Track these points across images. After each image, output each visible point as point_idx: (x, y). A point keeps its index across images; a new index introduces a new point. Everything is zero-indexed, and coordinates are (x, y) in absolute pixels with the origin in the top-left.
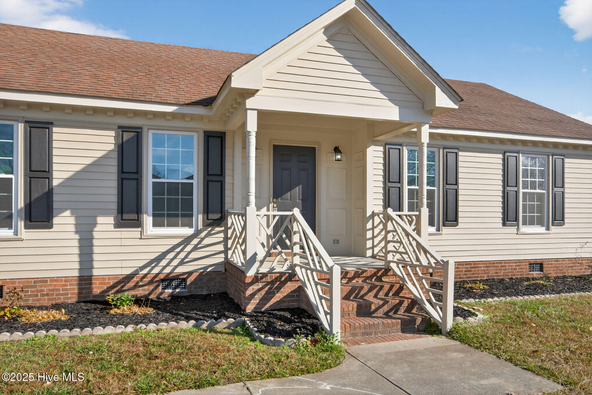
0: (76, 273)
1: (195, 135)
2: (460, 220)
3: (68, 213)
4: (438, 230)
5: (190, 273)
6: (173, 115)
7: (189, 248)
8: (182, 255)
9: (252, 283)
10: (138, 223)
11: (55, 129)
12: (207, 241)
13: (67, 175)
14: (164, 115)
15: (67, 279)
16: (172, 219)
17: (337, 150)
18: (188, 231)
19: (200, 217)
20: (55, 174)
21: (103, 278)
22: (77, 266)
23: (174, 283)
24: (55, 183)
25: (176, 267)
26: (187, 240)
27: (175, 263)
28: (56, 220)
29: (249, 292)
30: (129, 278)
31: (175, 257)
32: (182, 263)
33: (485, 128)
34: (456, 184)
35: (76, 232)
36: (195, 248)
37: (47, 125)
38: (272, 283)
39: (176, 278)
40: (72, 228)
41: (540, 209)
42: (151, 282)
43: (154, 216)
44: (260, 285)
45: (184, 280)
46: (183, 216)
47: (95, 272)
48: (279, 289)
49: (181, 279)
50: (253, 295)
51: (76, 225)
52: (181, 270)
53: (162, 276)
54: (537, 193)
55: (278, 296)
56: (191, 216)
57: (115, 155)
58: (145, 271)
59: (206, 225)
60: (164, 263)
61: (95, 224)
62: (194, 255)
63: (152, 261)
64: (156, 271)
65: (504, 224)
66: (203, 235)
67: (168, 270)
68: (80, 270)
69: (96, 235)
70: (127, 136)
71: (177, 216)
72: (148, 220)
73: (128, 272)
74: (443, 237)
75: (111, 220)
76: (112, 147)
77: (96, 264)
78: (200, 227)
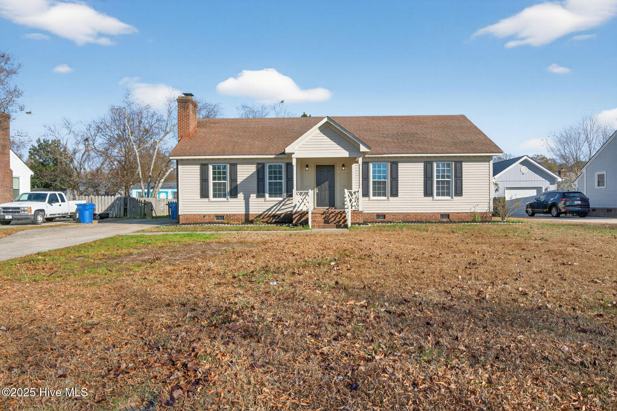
0: (244, 213)
1: (283, 164)
2: (399, 194)
3: (242, 193)
4: (388, 198)
5: (281, 214)
6: (275, 158)
7: (281, 205)
8: (279, 208)
9: (294, 214)
10: (264, 196)
11: (238, 166)
12: (288, 203)
13: (242, 180)
14: (271, 158)
15: (242, 215)
16: (276, 195)
17: (343, 166)
18: (281, 199)
19: (285, 194)
20: (238, 180)
21: (253, 215)
22: (244, 210)
23: (276, 217)
24: (238, 183)
25: (276, 212)
26: (280, 202)
27: (276, 210)
28: (238, 195)
29: (294, 217)
30: (261, 215)
31: (276, 208)
32: (278, 210)
34: (397, 178)
35: (244, 199)
36: (283, 205)
37: (236, 165)
38: (302, 214)
39: (277, 215)
40: (243, 198)
41: (448, 188)
42: (268, 217)
43: (269, 194)
44: (298, 215)
45: (280, 216)
46: (279, 194)
47: (250, 213)
48: (304, 216)
49: (279, 216)
50: (295, 218)
51: (244, 197)
52: (279, 213)
53: (272, 215)
54: (446, 181)
56: (282, 194)
57: (256, 173)
58: (266, 213)
59: (287, 197)
60: (272, 210)
61: (250, 197)
62: (282, 208)
63: (268, 209)
64: (270, 213)
65: (424, 196)
66: (286, 200)
67: (274, 213)
68: (245, 212)
69: (250, 200)
70: (260, 166)
71: (277, 194)
72: (267, 195)
73: (261, 213)
74: (390, 201)
75: (255, 195)
76: (255, 170)
77: (250, 210)
78: (285, 197)
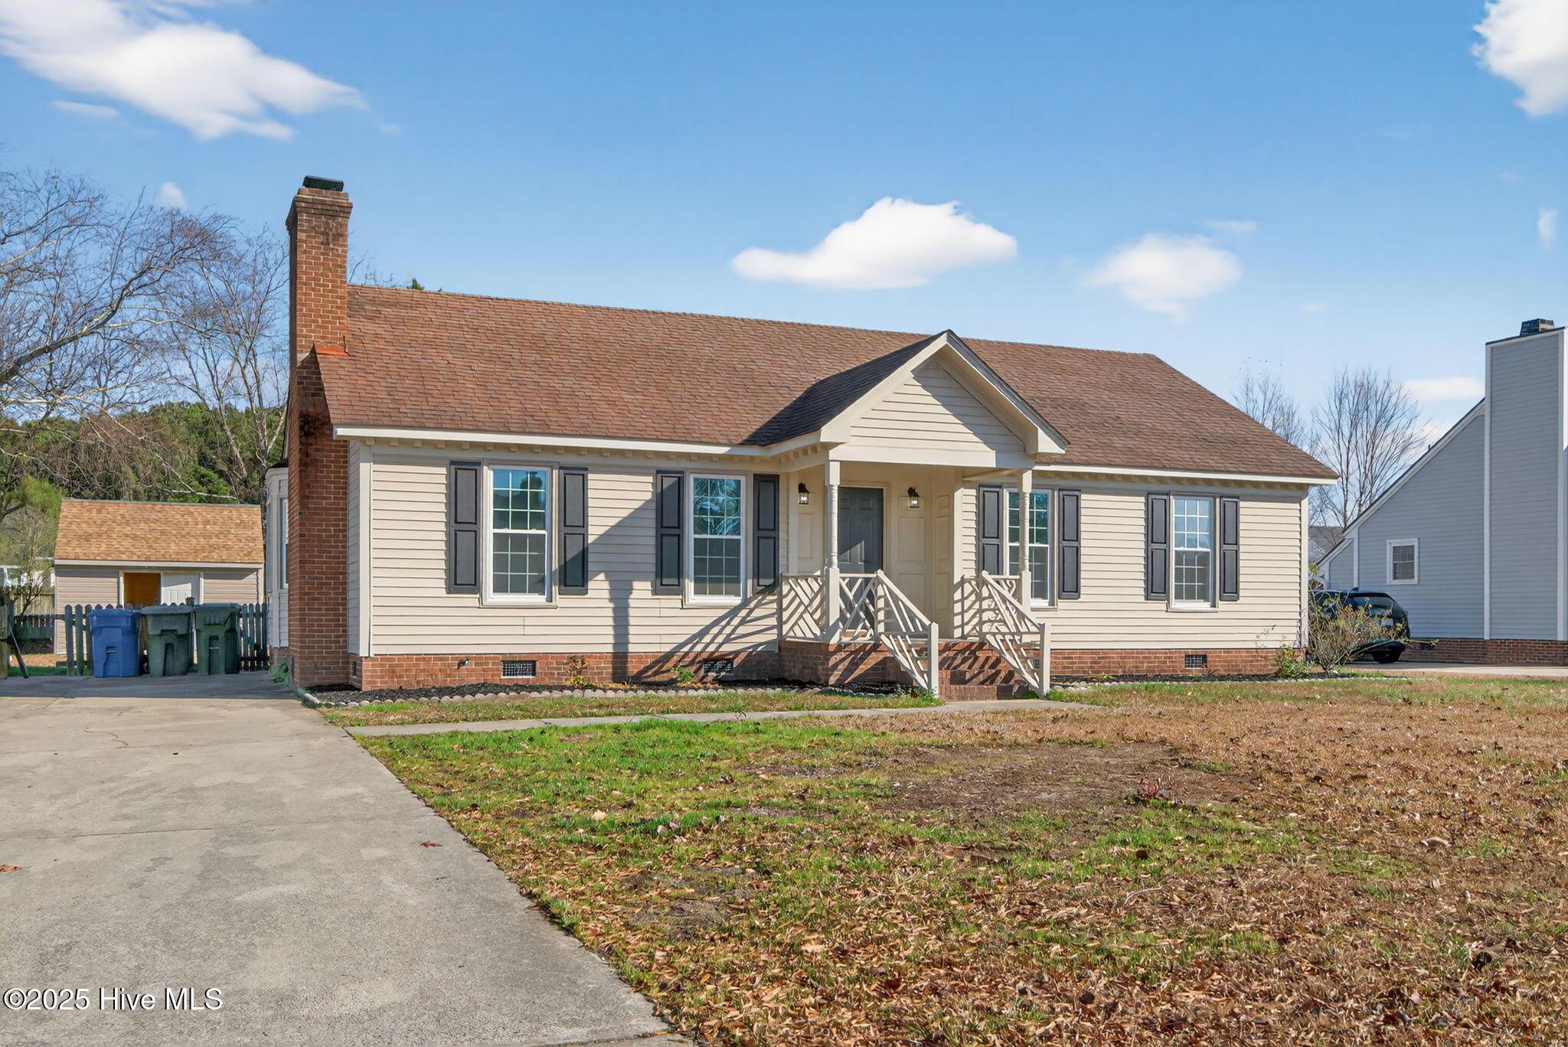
0: (610, 649)
1: (743, 479)
2: (1083, 590)
3: (602, 576)
4: (1052, 603)
5: (737, 653)
6: (721, 458)
7: (736, 621)
8: (728, 630)
9: (835, 653)
10: (678, 590)
11: (590, 476)
12: (757, 613)
13: (602, 531)
14: (709, 457)
15: (600, 656)
16: (715, 585)
17: (912, 493)
18: (736, 601)
19: (750, 582)
20: (591, 530)
21: (639, 656)
22: (611, 640)
23: (719, 664)
24: (591, 539)
25: (721, 645)
26: (734, 611)
27: (720, 639)
28: (591, 584)
29: (832, 661)
30: (668, 656)
31: (720, 633)
32: (727, 640)
33: (1118, 461)
34: (1078, 539)
35: (611, 600)
36: (743, 622)
37: (582, 472)
38: (856, 652)
39: (722, 658)
40: (606, 594)
41: (1203, 575)
42: (692, 663)
43: (696, 581)
44: (843, 655)
45: (730, 661)
46: (728, 581)
47: (631, 648)
48: (863, 659)
49: (727, 659)
50: (836, 666)
51: (611, 591)
52: (727, 648)
53: (705, 656)
54: (1199, 553)
55: (863, 668)
56: (738, 581)
57: (653, 506)
58: (686, 649)
59: (756, 593)
60: (707, 639)
61: (630, 590)
62: (741, 630)
63: (694, 637)
64: (699, 648)
65: (1147, 598)
66: (752, 605)
67: (711, 648)
68: (615, 645)
69: (632, 603)
70: (667, 481)
71: (720, 581)
72: (690, 585)
73: (667, 649)
74: (1059, 614)
75: (648, 585)
76: (648, 496)
77: (631, 639)
78: (750, 595)
